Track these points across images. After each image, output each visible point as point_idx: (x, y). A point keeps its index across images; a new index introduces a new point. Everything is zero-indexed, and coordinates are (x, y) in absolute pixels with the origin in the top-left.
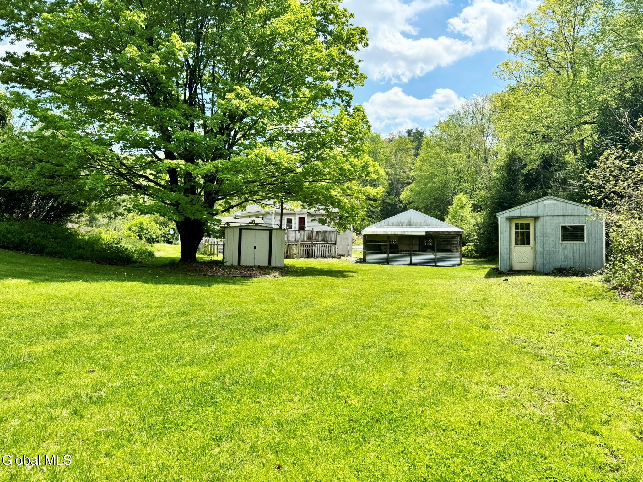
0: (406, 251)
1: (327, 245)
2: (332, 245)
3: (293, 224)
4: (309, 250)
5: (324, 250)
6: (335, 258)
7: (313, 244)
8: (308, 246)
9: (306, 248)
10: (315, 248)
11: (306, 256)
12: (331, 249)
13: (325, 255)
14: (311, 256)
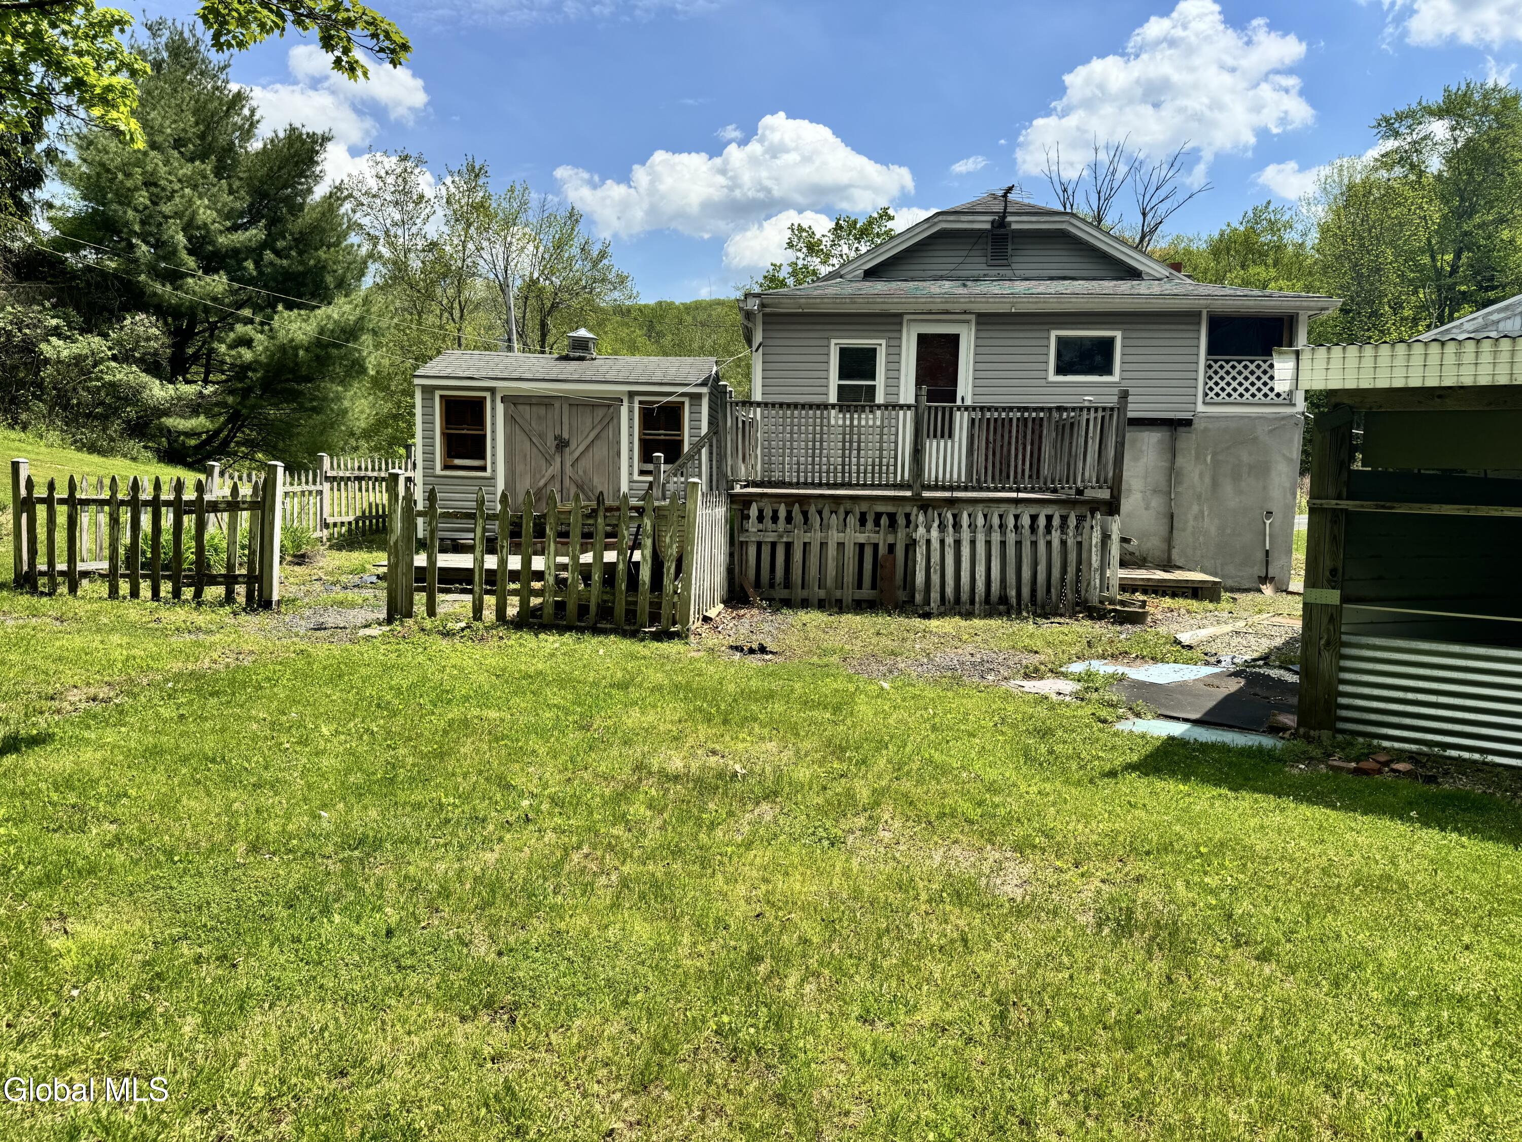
1: (1034, 518)
2: (1081, 519)
3: (880, 382)
4: (891, 548)
5: (1011, 551)
6: (1095, 613)
7: (925, 505)
8: (877, 523)
9: (862, 538)
10: (935, 534)
11: (866, 593)
12: (1071, 542)
13: (1013, 593)
14: (902, 596)
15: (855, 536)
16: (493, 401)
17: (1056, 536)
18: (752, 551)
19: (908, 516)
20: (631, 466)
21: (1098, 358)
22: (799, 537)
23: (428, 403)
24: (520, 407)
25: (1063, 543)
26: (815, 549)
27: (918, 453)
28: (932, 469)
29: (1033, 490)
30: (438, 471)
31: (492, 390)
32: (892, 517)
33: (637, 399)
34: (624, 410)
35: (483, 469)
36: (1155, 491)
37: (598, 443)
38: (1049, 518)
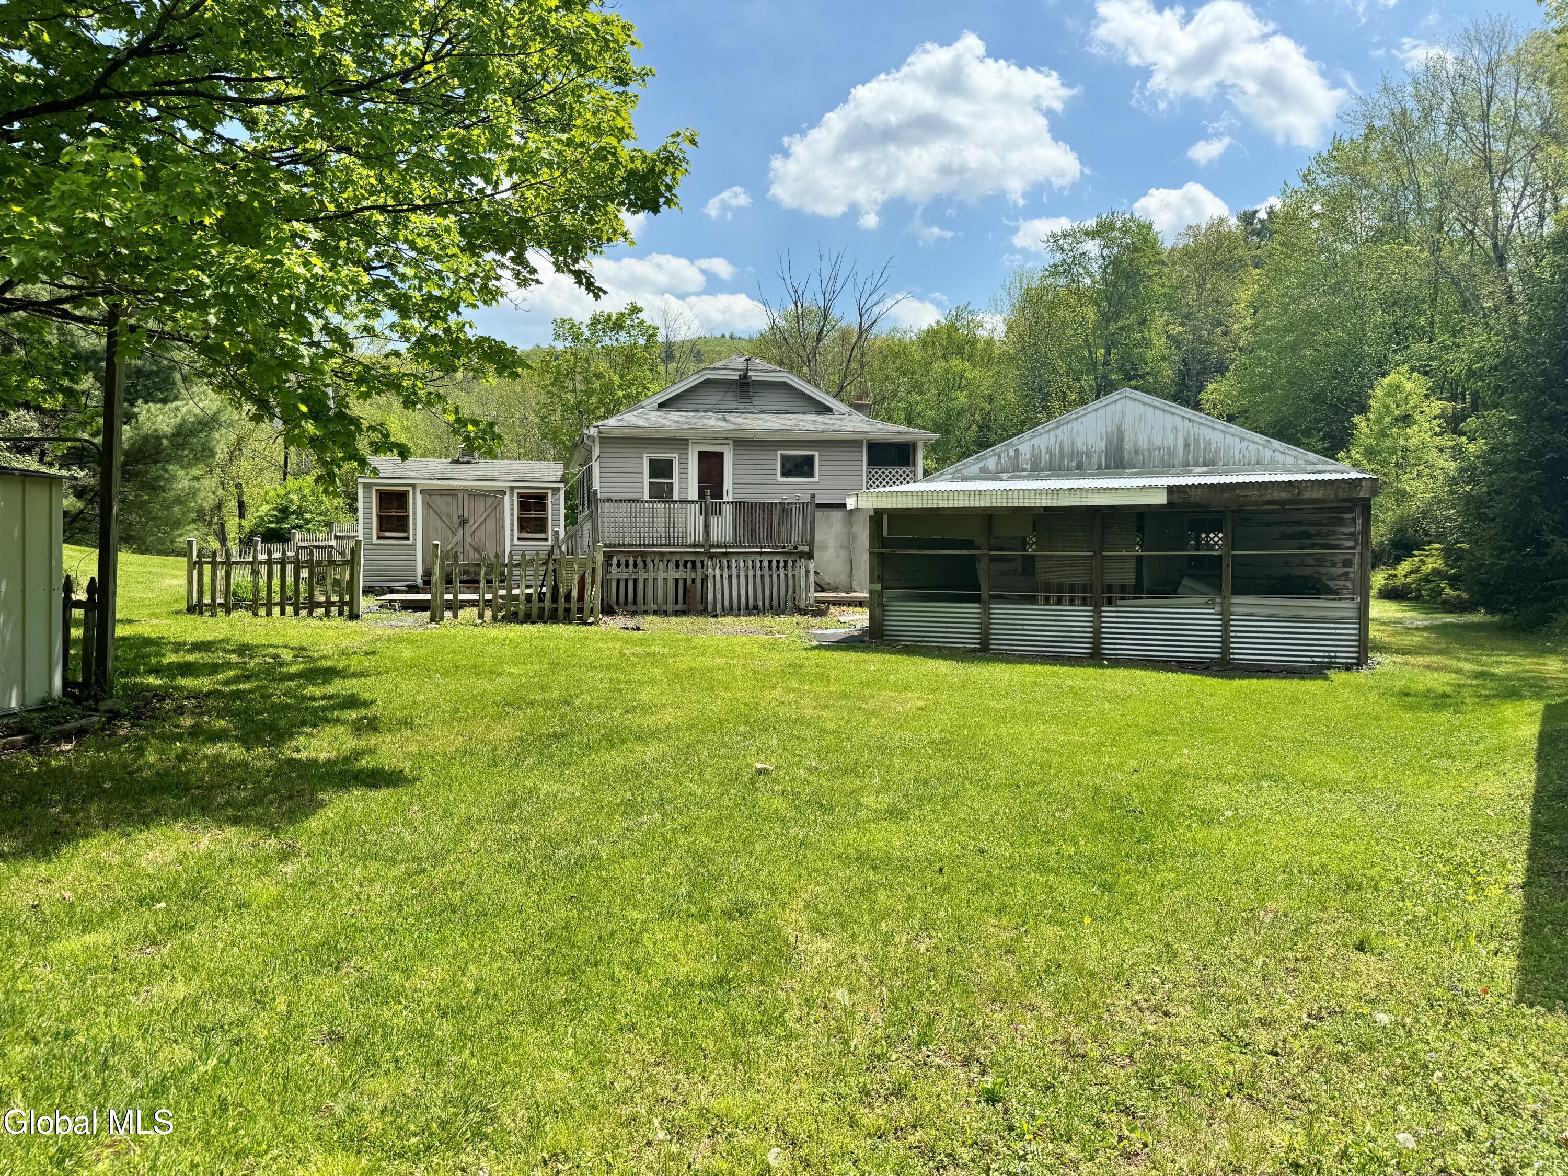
0: (1072, 589)
1: (770, 562)
2: (794, 562)
3: (676, 480)
4: (694, 580)
5: (759, 580)
6: (803, 612)
7: (711, 556)
8: (685, 567)
9: (677, 575)
10: (717, 572)
11: (680, 606)
12: (790, 575)
13: (760, 603)
14: (700, 607)
15: (673, 574)
16: (414, 493)
17: (782, 571)
18: (614, 584)
19: (702, 562)
20: (512, 535)
21: (806, 467)
22: (641, 576)
23: (368, 495)
24: (434, 497)
25: (786, 575)
26: (651, 582)
27: (707, 527)
28: (715, 536)
29: (769, 547)
30: (374, 540)
31: (414, 486)
32: (694, 563)
33: (516, 491)
34: (507, 498)
35: (407, 538)
36: (842, 547)
37: (488, 520)
38: (778, 562)
